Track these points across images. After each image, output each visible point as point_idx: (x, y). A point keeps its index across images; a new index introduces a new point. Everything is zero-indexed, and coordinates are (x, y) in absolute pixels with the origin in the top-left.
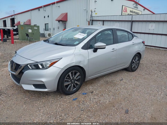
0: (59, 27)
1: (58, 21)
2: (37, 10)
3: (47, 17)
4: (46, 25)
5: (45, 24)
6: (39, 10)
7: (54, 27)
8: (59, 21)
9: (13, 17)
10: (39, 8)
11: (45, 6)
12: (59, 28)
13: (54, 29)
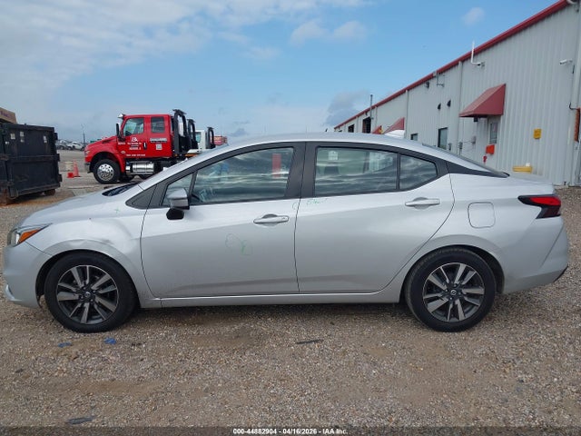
0: (475, 138)
1: (473, 119)
2: (423, 86)
3: (444, 106)
4: (442, 132)
5: (440, 130)
6: (428, 87)
7: (460, 141)
8: (476, 117)
9: (369, 115)
10: (426, 81)
11: (442, 71)
12: (474, 143)
13: (461, 144)
